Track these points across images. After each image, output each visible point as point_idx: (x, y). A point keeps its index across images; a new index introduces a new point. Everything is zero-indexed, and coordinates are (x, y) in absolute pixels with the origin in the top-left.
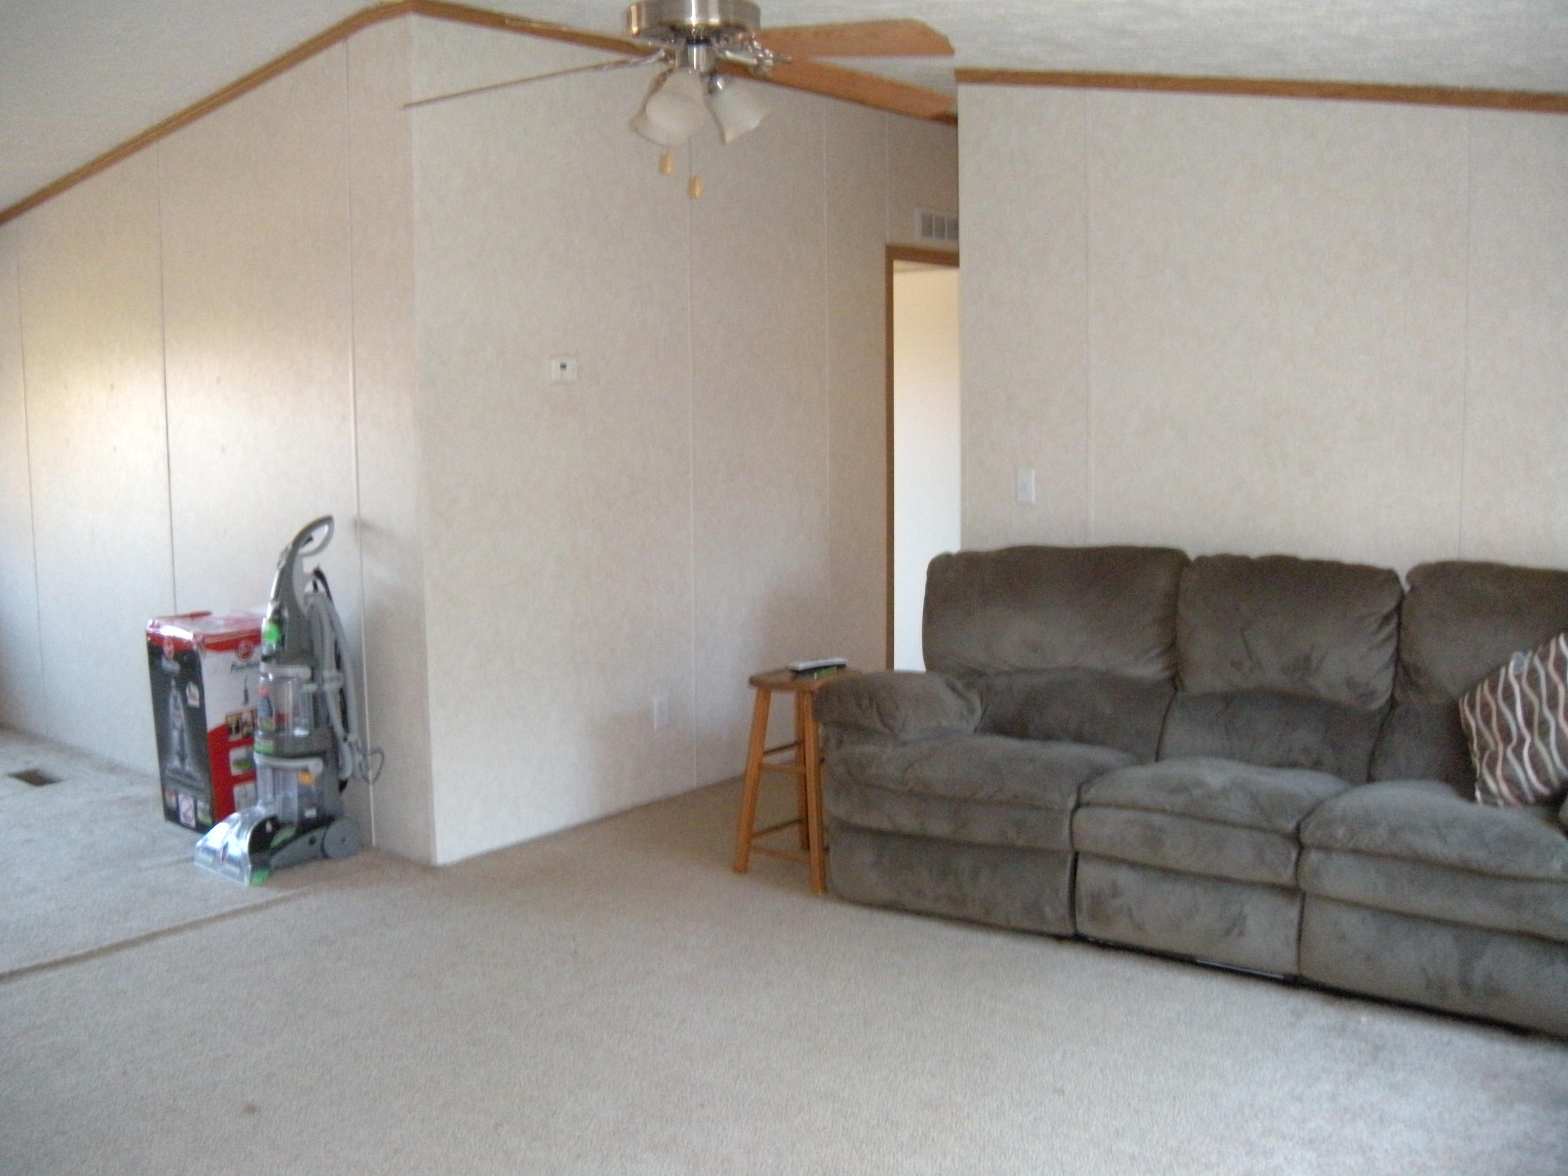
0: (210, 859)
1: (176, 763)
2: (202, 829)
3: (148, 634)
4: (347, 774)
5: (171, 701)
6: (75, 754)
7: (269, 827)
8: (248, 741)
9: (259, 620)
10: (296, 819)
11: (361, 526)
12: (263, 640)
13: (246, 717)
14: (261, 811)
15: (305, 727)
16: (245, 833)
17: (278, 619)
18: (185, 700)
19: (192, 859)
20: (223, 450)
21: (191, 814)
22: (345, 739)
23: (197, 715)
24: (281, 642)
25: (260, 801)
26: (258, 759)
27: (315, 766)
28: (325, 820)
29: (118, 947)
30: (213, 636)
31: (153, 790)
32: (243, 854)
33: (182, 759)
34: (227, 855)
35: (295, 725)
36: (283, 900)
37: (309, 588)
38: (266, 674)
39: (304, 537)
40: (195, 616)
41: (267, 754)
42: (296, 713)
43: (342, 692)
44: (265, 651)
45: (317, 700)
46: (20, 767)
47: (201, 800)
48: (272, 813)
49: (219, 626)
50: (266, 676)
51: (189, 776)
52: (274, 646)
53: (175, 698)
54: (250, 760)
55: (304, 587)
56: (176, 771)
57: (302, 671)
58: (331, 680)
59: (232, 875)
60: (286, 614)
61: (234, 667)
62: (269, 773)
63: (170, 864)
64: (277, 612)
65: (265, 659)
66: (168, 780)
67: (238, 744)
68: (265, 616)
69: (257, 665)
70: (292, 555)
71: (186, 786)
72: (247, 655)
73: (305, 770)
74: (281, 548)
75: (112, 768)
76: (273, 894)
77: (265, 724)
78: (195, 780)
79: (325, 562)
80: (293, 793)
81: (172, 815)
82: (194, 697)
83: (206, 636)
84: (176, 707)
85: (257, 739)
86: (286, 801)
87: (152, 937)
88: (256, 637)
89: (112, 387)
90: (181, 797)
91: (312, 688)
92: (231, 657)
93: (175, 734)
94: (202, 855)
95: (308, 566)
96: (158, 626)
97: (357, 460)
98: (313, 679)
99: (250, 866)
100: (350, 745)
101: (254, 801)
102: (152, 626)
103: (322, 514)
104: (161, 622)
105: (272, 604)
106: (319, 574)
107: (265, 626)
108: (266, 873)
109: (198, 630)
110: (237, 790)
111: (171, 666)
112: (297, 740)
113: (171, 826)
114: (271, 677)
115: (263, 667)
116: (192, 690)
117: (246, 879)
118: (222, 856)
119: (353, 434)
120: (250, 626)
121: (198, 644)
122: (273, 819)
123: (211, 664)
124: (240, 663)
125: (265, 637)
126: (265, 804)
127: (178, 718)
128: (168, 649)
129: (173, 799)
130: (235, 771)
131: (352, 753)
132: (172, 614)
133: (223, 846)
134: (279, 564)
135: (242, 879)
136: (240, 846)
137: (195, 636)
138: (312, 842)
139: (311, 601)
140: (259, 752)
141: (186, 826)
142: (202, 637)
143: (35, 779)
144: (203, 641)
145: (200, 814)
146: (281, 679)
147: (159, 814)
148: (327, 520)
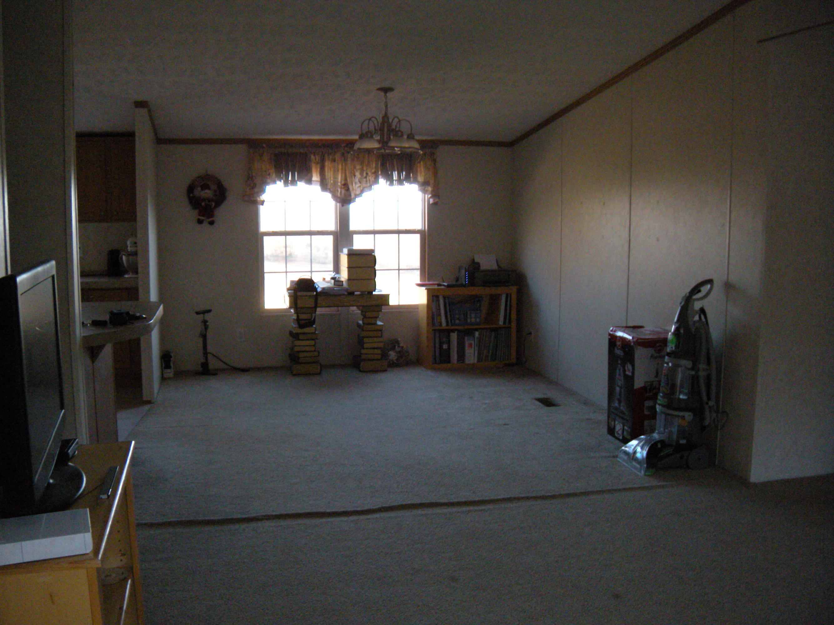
0: (626, 458)
1: (616, 404)
2: (626, 441)
3: (610, 335)
4: (707, 422)
5: (618, 371)
6: (570, 393)
7: (659, 445)
8: (654, 398)
9: (667, 332)
10: (674, 444)
11: (728, 286)
12: (668, 344)
13: (655, 384)
14: (656, 436)
15: (685, 394)
16: (646, 447)
17: (677, 333)
18: (624, 371)
19: (617, 456)
20: (658, 240)
21: (620, 432)
22: (707, 404)
23: (629, 380)
24: (677, 346)
25: (657, 431)
26: (658, 408)
27: (688, 416)
28: (691, 447)
29: (568, 495)
30: (641, 339)
31: (603, 417)
32: (643, 458)
33: (620, 402)
34: (635, 457)
35: (680, 392)
36: (660, 487)
37: (696, 318)
38: (668, 363)
39: (696, 289)
40: (634, 327)
41: (663, 406)
42: (682, 386)
43: (709, 377)
44: (668, 350)
45: (695, 379)
46: (541, 396)
47: (626, 426)
48: (662, 438)
49: (647, 334)
50: (668, 364)
51: (622, 412)
52: (674, 348)
53: (620, 370)
54: (654, 408)
55: (694, 317)
56: (616, 409)
57: (688, 363)
58: (704, 370)
59: (635, 468)
60: (682, 331)
61: (652, 356)
62: (663, 416)
63: (606, 457)
64: (677, 329)
65: (668, 354)
66: (612, 413)
67: (649, 398)
68: (670, 331)
69: (664, 357)
70: (688, 300)
71: (620, 417)
72: (660, 351)
73: (683, 417)
74: (683, 294)
75: (586, 403)
76: (655, 482)
77: (664, 389)
78: (624, 414)
79: (706, 304)
80: (674, 429)
81: (611, 431)
82: (629, 370)
83: (638, 339)
84: (620, 375)
85: (659, 397)
86: (671, 433)
87: (587, 493)
88: (664, 341)
89: (604, 204)
90: (617, 422)
91: (693, 373)
92: (650, 351)
93: (618, 389)
94: (622, 455)
95: (697, 306)
96: (615, 331)
97: (729, 249)
98: (693, 368)
99: (645, 465)
100: (710, 407)
101: (653, 431)
102: (612, 331)
103: (708, 278)
104: (617, 329)
105: (675, 325)
106: (702, 311)
107: (670, 336)
108: (654, 470)
109: (635, 335)
110: (646, 423)
111: (619, 352)
112: (680, 400)
113: (610, 437)
114: (670, 364)
115: (667, 359)
116: (629, 367)
117: (643, 472)
118: (632, 456)
119: (728, 234)
120: (662, 336)
121: (634, 342)
122: (662, 442)
123: (640, 353)
124: (655, 354)
125: (669, 343)
126: (659, 433)
127: (620, 381)
128: (618, 343)
129: (613, 423)
130: (646, 412)
131: (710, 412)
132: (625, 325)
133: (633, 452)
134: (681, 303)
135: (640, 471)
136: (641, 453)
137: (633, 338)
138: (682, 457)
139: (697, 325)
140: (659, 405)
141: (617, 438)
142: (636, 339)
143: (547, 402)
144: (637, 341)
145: (625, 433)
146: (676, 366)
147: (605, 430)
148: (710, 281)
